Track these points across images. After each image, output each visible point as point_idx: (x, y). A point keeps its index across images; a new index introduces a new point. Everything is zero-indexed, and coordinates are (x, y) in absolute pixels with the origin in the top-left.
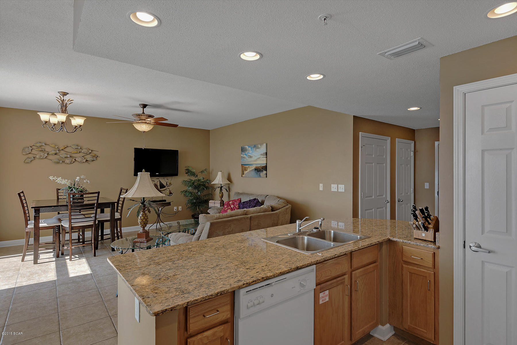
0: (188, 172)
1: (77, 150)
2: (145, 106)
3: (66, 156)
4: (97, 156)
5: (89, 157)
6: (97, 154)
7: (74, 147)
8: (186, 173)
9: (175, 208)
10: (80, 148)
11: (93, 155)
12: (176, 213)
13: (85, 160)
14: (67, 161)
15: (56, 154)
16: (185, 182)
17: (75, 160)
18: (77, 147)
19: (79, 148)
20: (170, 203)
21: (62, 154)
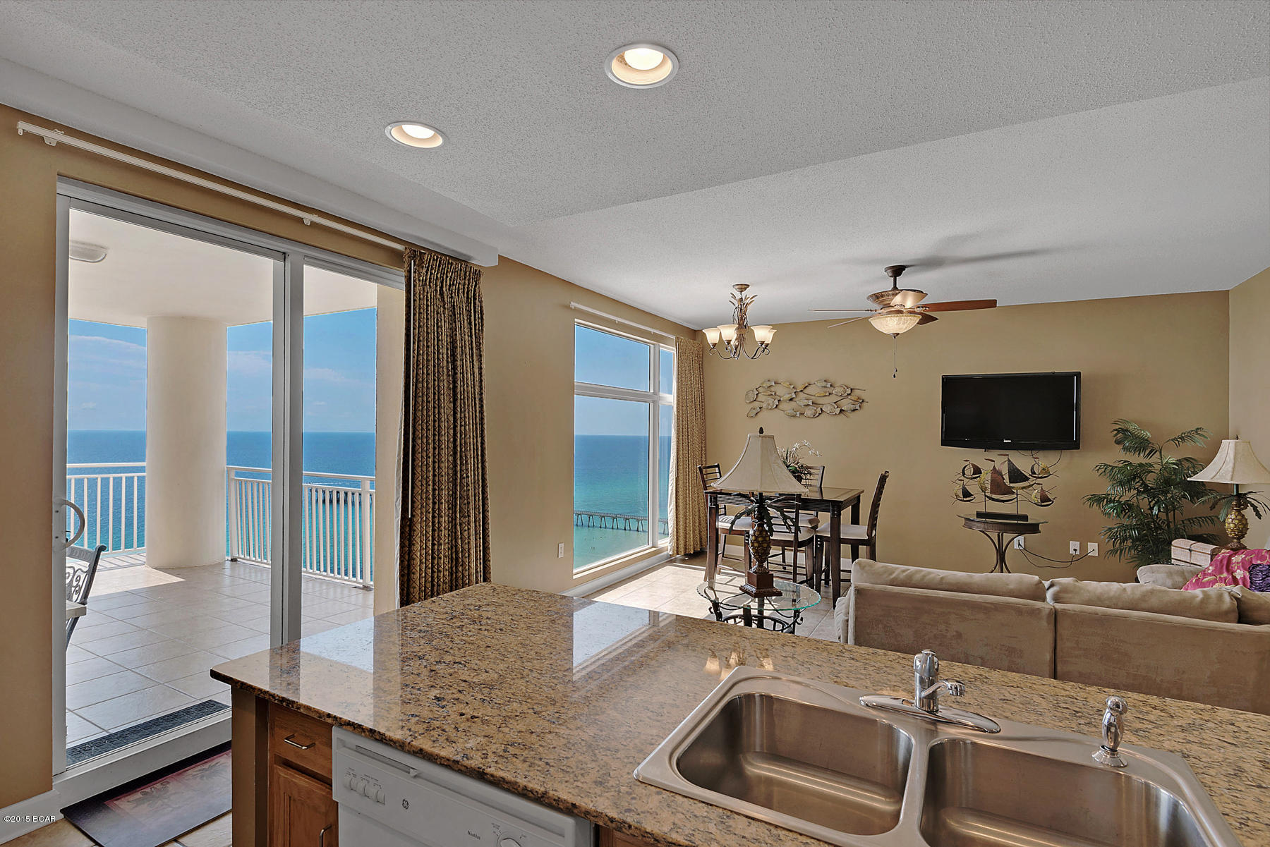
0: (1127, 438)
1: (825, 389)
2: (897, 271)
3: (806, 402)
4: (861, 401)
5: (846, 404)
6: (864, 395)
7: (819, 384)
8: (1118, 442)
9: (1074, 545)
10: (831, 385)
11: (855, 398)
12: (1073, 560)
13: (839, 409)
14: (809, 412)
15: (791, 400)
16: (1106, 469)
17: (821, 409)
18: (824, 384)
19: (829, 385)
20: (1038, 525)
21: (801, 400)
